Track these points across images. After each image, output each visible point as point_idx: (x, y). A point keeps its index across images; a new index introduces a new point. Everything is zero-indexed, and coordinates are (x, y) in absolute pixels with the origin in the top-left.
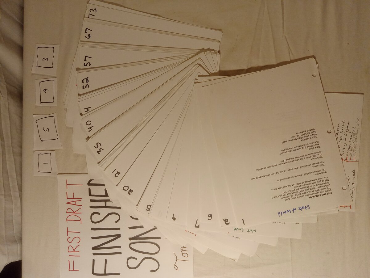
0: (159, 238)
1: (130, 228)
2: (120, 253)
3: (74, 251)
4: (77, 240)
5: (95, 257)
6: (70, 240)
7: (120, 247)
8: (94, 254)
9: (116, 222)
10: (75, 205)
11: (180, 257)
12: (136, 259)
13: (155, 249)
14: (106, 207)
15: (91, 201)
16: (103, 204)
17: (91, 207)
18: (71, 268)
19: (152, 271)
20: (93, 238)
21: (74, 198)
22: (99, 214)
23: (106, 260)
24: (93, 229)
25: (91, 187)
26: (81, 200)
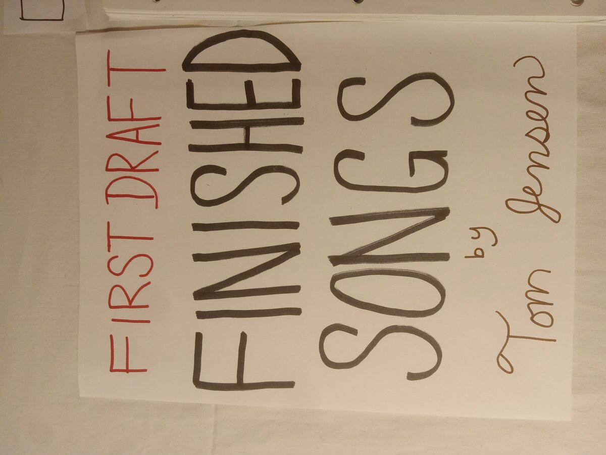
0: (444, 257)
1: (336, 221)
2: (297, 311)
3: (130, 302)
4: (142, 265)
5: (205, 326)
6: (116, 266)
7: (295, 289)
8: (201, 315)
9: (286, 200)
10: (137, 141)
11: (521, 324)
12: (354, 332)
13: (427, 296)
14: (247, 146)
15: (196, 125)
16: (236, 136)
17: (193, 148)
18: (120, 364)
19: (412, 377)
20: (198, 257)
21: (132, 119)
22: (222, 171)
23: (244, 337)
24: (197, 227)
25: (194, 76)
26: (158, 125)
